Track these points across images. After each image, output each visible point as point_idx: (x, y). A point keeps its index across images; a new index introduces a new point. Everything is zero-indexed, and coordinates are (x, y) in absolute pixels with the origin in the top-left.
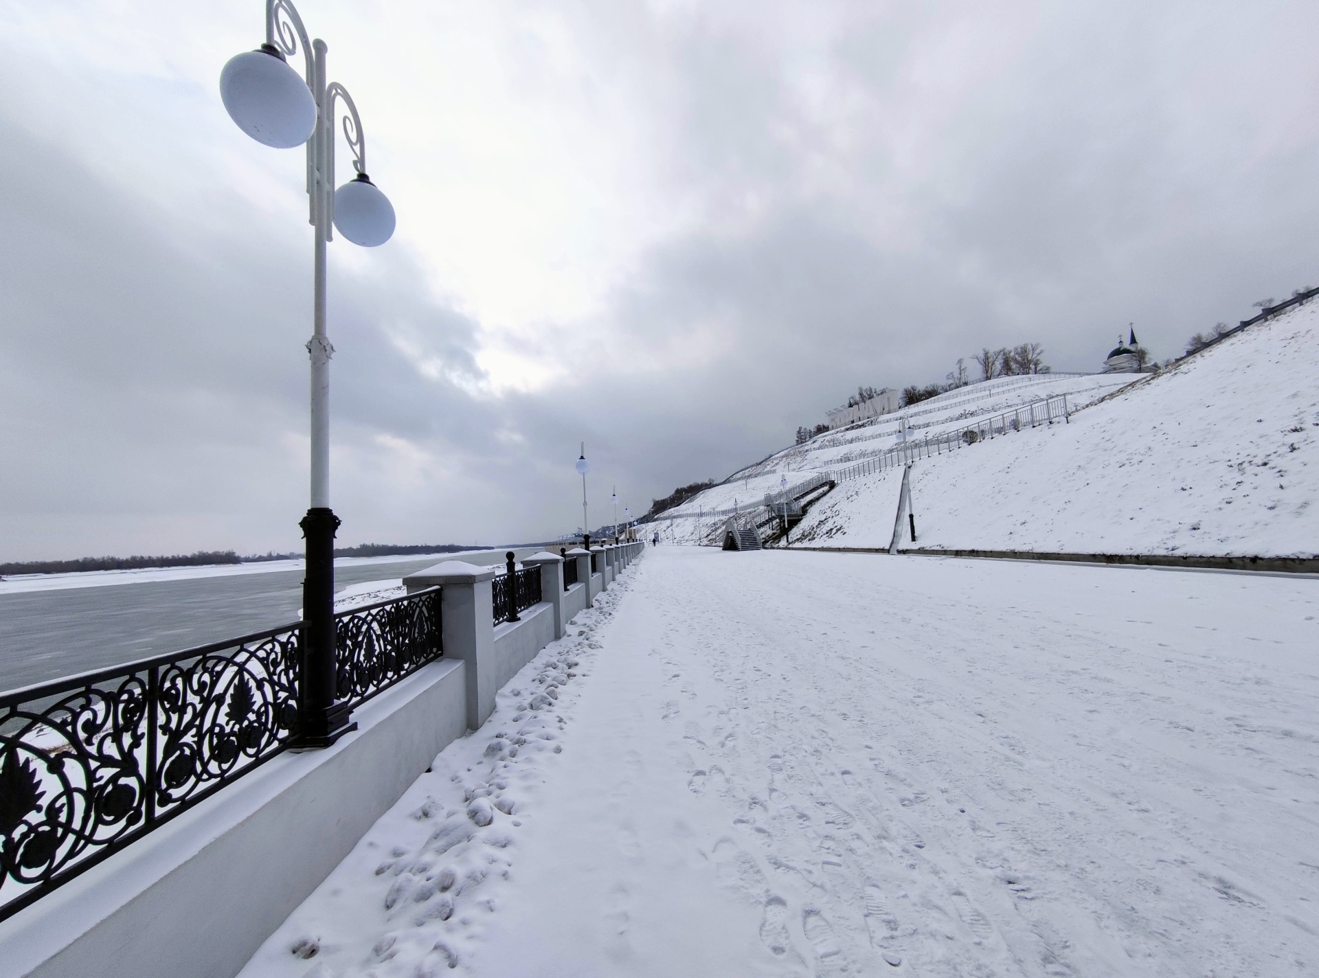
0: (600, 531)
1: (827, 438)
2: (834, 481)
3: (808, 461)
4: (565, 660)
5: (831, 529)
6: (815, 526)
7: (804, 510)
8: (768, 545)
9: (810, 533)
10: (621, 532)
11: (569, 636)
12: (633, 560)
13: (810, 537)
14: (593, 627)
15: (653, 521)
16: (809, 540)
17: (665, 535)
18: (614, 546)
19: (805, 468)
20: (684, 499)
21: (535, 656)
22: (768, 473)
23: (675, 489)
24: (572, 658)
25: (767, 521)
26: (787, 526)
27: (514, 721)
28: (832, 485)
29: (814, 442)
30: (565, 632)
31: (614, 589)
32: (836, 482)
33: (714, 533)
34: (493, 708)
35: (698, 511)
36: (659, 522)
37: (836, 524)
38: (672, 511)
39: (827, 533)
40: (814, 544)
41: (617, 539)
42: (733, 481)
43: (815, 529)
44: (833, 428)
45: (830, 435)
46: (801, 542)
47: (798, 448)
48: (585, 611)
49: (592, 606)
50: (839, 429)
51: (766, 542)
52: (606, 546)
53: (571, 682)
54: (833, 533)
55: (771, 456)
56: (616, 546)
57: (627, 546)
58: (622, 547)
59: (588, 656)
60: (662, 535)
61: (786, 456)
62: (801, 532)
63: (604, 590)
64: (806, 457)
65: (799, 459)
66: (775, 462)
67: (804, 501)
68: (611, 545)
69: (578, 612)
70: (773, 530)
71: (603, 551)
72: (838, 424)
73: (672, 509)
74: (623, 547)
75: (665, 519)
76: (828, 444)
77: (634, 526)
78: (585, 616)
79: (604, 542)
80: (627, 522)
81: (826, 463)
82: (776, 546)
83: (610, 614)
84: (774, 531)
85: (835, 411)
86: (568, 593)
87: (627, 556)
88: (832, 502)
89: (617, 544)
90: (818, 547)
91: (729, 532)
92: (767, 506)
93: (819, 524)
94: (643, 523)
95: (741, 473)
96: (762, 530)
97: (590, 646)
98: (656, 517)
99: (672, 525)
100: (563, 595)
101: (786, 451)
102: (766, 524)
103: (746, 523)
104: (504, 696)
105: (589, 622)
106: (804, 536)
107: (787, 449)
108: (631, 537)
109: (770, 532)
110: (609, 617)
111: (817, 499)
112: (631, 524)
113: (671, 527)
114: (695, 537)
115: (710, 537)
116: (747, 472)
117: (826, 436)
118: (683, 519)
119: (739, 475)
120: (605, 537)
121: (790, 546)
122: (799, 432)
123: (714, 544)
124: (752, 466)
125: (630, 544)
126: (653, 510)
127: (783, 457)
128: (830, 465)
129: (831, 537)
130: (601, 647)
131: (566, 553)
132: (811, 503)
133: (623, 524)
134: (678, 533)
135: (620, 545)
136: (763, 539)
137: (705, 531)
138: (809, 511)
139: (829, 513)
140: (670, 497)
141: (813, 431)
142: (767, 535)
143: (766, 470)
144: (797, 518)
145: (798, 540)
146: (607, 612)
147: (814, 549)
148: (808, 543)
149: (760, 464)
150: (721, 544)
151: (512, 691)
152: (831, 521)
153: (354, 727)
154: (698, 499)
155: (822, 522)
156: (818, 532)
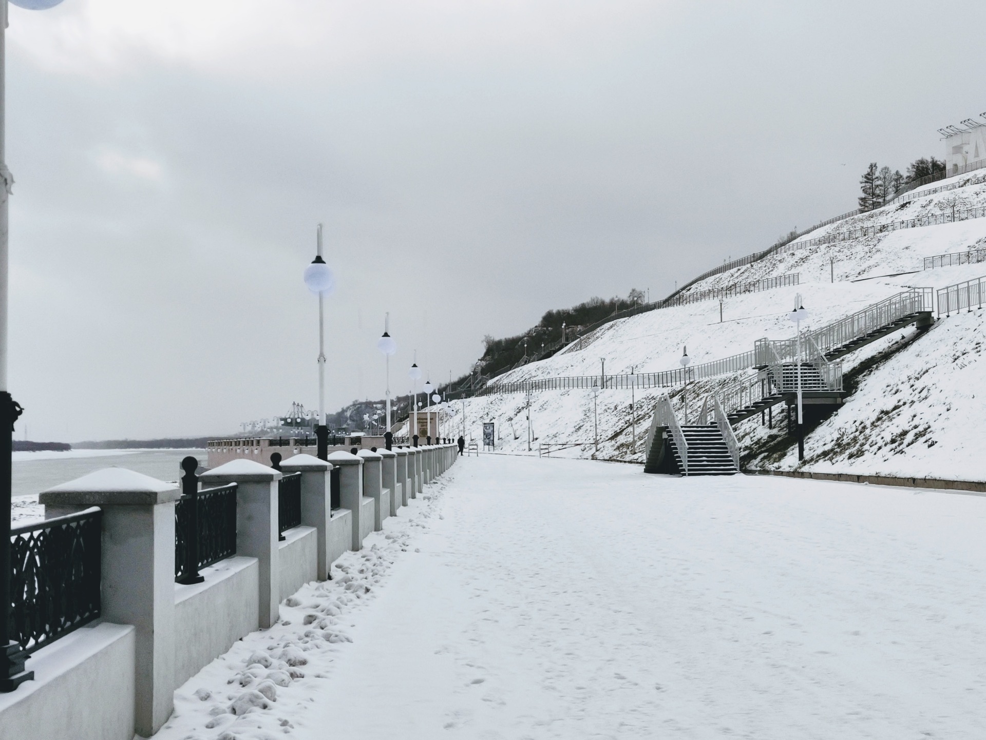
0: (348, 414)
1: (937, 198)
2: (930, 313)
3: (883, 255)
4: (284, 654)
5: (904, 433)
6: (868, 424)
7: (850, 383)
8: (754, 464)
9: (855, 440)
10: (401, 417)
11: (286, 624)
12: (425, 488)
13: (853, 450)
14: (334, 610)
15: (482, 394)
16: (851, 456)
17: (511, 430)
18: (381, 452)
19: (874, 272)
20: (563, 341)
21: (226, 650)
22: (779, 281)
23: (543, 314)
24: (296, 652)
25: (756, 405)
26: (800, 421)
27: (207, 727)
28: (925, 323)
29: (903, 206)
30: (278, 618)
31: (378, 546)
32: (935, 315)
33: (630, 429)
34: (171, 713)
35: (596, 372)
36: (497, 396)
37: (916, 421)
38: (531, 370)
39: (893, 441)
40: (860, 467)
41: (389, 436)
42: (687, 301)
43: (867, 431)
44: (956, 170)
45: (946, 188)
46: (831, 459)
47: (861, 220)
48: (314, 584)
49: (330, 578)
50: (970, 175)
51: (751, 456)
52: (364, 453)
53: (296, 685)
54: (906, 442)
55: (793, 237)
56: (387, 452)
57: (411, 454)
58: (400, 455)
59: (323, 653)
60: (502, 429)
61: (829, 240)
62: (836, 435)
63: (356, 547)
64: (879, 246)
65: (860, 249)
66: (799, 254)
67: (850, 362)
68: (374, 450)
69: (301, 586)
70: (771, 427)
71: (355, 463)
72: (971, 159)
73: (532, 366)
74: (403, 455)
75: (514, 388)
76: (938, 212)
77: (433, 403)
78: (317, 593)
79: (357, 440)
80: (415, 391)
81: (930, 262)
82: (772, 467)
83: (367, 590)
84: (775, 431)
85: (963, 127)
86: (283, 544)
87: (411, 476)
88: (919, 365)
89: (389, 448)
90: (867, 474)
91: (661, 430)
92: (760, 369)
93: (879, 419)
94: (457, 396)
95: (711, 279)
96: (745, 425)
97: (328, 638)
98: (490, 383)
99: (528, 404)
100: (276, 546)
101: (829, 228)
102: (753, 413)
103: (705, 410)
104: (184, 699)
105: (323, 603)
106: (839, 445)
107: (832, 222)
108: (423, 432)
109: (763, 433)
110: (365, 596)
111: (886, 356)
112: (424, 399)
113: (524, 413)
114: (585, 437)
115: (621, 439)
116: (725, 278)
117: (935, 191)
118: (558, 391)
119: (704, 286)
120: (362, 430)
121: (806, 469)
122: (869, 178)
123: (629, 457)
124: (741, 262)
125: (420, 448)
126: (484, 363)
127: (820, 242)
128: (938, 269)
129: (902, 452)
130: (348, 640)
131: (282, 463)
132: (868, 366)
133: (407, 398)
134: (542, 424)
135: (395, 450)
136: (746, 448)
137: (610, 424)
138: (861, 386)
139: (906, 394)
140: (529, 334)
141: (905, 174)
142: (755, 439)
143: (775, 274)
144: (829, 401)
145: (825, 454)
146: (361, 587)
147: (859, 479)
148: (847, 462)
149: (762, 257)
150: (644, 457)
151: (198, 692)
152: (906, 412)
153: (31, 676)
154: (599, 341)
155: (887, 413)
156: (873, 438)
